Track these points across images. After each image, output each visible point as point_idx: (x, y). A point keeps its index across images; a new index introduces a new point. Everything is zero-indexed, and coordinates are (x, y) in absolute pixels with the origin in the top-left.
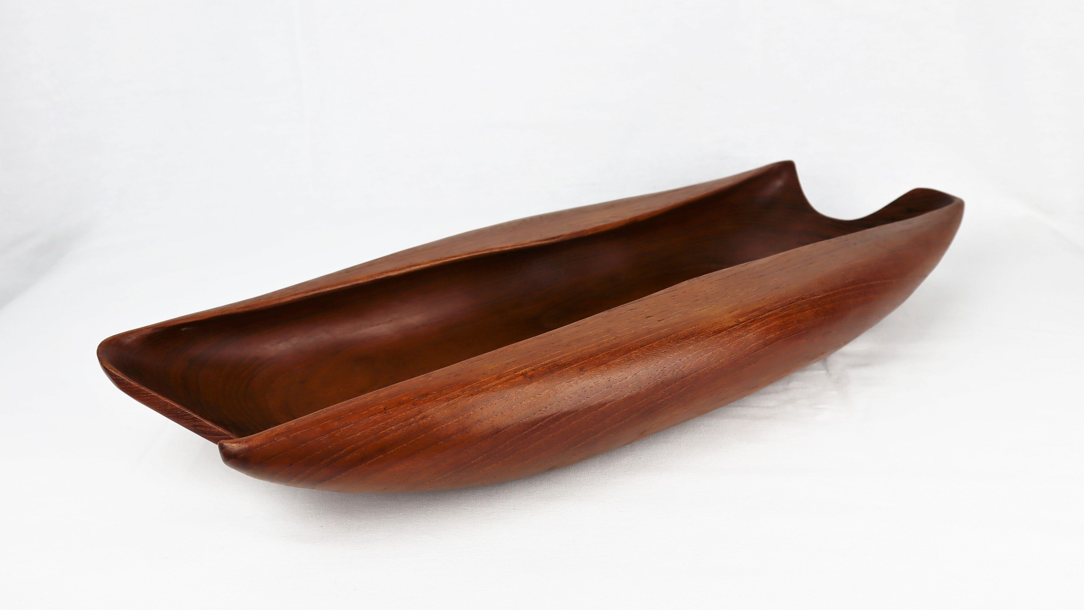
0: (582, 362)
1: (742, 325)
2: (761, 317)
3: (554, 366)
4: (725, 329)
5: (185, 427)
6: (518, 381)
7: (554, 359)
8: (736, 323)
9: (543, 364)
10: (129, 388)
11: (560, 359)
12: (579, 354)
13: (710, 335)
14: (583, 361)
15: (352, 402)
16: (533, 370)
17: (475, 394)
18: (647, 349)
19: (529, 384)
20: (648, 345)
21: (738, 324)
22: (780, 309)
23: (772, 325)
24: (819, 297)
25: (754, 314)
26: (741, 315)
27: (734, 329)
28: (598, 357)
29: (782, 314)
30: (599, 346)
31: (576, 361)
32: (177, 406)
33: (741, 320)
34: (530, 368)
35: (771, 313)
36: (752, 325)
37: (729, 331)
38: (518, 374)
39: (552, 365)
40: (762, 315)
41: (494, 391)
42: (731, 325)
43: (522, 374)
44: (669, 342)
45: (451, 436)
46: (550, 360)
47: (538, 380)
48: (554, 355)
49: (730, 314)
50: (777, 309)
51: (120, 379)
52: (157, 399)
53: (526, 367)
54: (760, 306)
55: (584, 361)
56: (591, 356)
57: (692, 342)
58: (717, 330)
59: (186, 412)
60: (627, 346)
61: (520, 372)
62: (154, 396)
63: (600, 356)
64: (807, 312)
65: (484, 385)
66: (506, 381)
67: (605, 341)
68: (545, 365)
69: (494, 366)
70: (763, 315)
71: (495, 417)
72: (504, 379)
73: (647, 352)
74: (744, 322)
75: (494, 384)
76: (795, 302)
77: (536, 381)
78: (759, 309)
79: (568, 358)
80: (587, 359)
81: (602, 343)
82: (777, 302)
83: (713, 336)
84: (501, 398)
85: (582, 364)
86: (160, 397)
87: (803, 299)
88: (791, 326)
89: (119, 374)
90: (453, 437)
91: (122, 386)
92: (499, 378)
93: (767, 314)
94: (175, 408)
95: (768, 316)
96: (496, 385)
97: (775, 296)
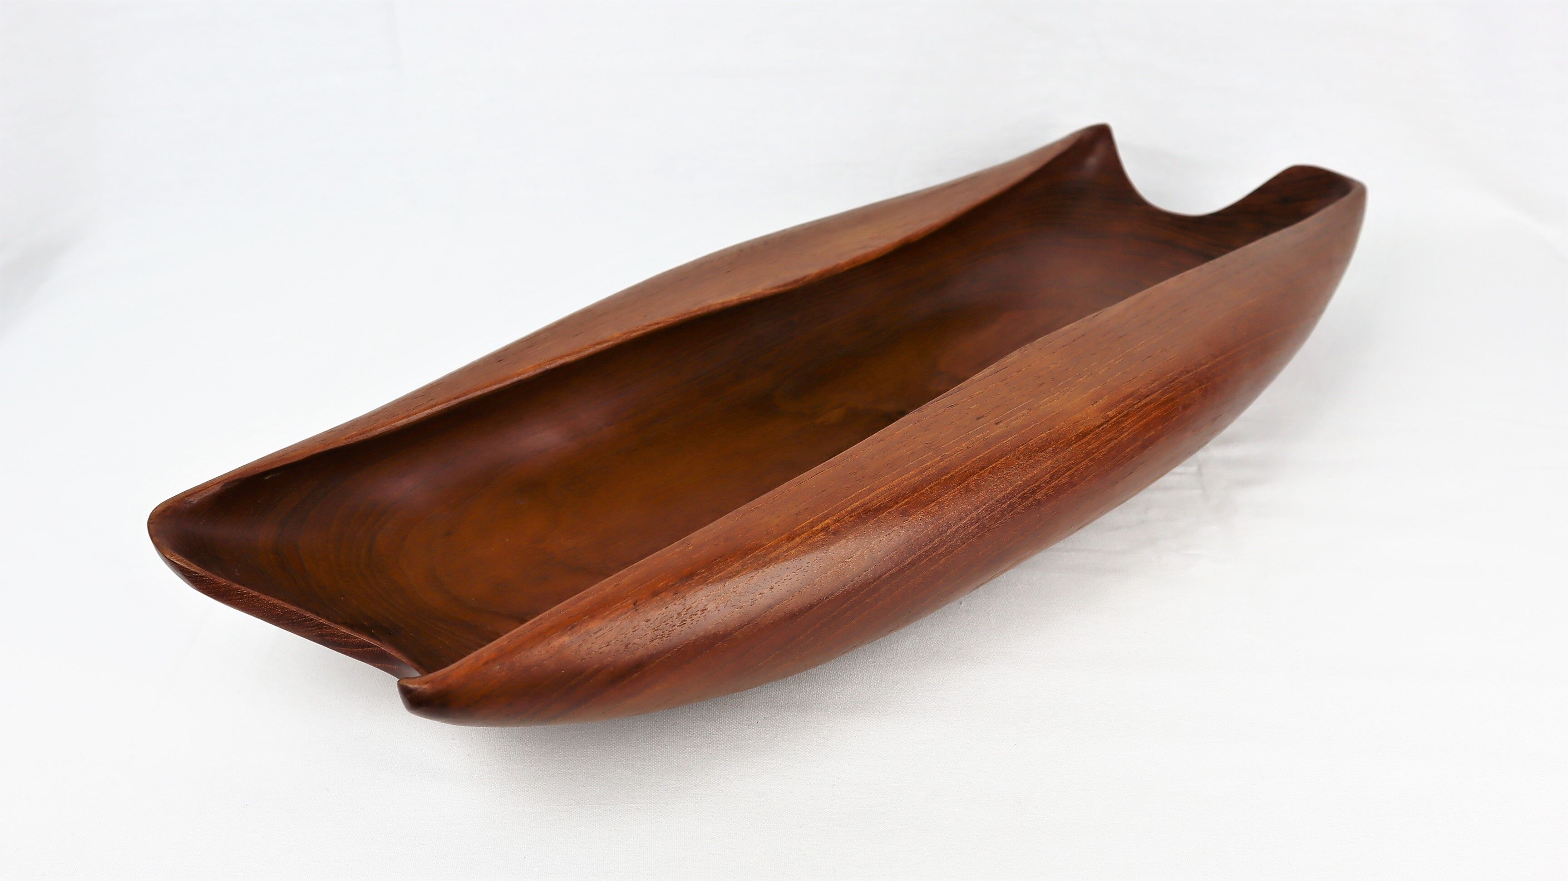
0: (903, 502)
1: (1113, 422)
2: (1136, 407)
3: (866, 512)
4: (1091, 431)
5: (305, 638)
6: (818, 541)
7: (862, 500)
8: (1104, 420)
9: (849, 511)
10: (213, 587)
11: (871, 500)
12: (896, 489)
13: (1072, 441)
14: (904, 500)
15: (584, 598)
16: (837, 521)
17: (760, 568)
18: (990, 472)
19: (833, 544)
20: (991, 466)
21: (1108, 421)
22: (1159, 392)
23: (1151, 417)
24: (1207, 366)
25: (1127, 402)
26: (1109, 407)
27: (1103, 429)
28: (924, 491)
29: (1164, 398)
30: (922, 472)
31: (895, 501)
32: (293, 608)
33: (1110, 413)
34: (832, 518)
35: (1148, 399)
36: (1126, 420)
37: (1097, 433)
38: (817, 530)
39: (863, 511)
40: (1137, 404)
41: (787, 560)
42: (1098, 424)
43: (823, 529)
44: (1018, 459)
45: (732, 634)
46: (858, 503)
47: (847, 537)
48: (861, 494)
49: (1095, 406)
50: (1155, 392)
51: (197, 576)
52: (259, 600)
53: (826, 517)
54: (1132, 389)
55: (906, 501)
56: (915, 490)
57: (1048, 455)
58: (1080, 433)
59: (305, 617)
60: (961, 470)
61: (819, 527)
62: (253, 596)
63: (927, 490)
64: (1194, 391)
65: (771, 552)
66: (801, 543)
67: (928, 464)
68: (853, 510)
69: (779, 518)
70: (1139, 403)
71: (791, 598)
72: (798, 539)
73: (991, 477)
74: (1115, 416)
75: (785, 548)
76: (1177, 378)
77: (844, 538)
78: (1131, 395)
79: (882, 497)
80: (909, 496)
81: (926, 469)
82: (1154, 381)
83: (1075, 443)
84: (798, 569)
85: (904, 505)
86: (262, 596)
87: (1188, 372)
88: (1176, 415)
89: (194, 568)
90: (737, 634)
91: (201, 587)
92: (790, 538)
93: (1143, 402)
94: (288, 611)
95: (1146, 404)
96: (787, 551)
97: (1151, 371)
